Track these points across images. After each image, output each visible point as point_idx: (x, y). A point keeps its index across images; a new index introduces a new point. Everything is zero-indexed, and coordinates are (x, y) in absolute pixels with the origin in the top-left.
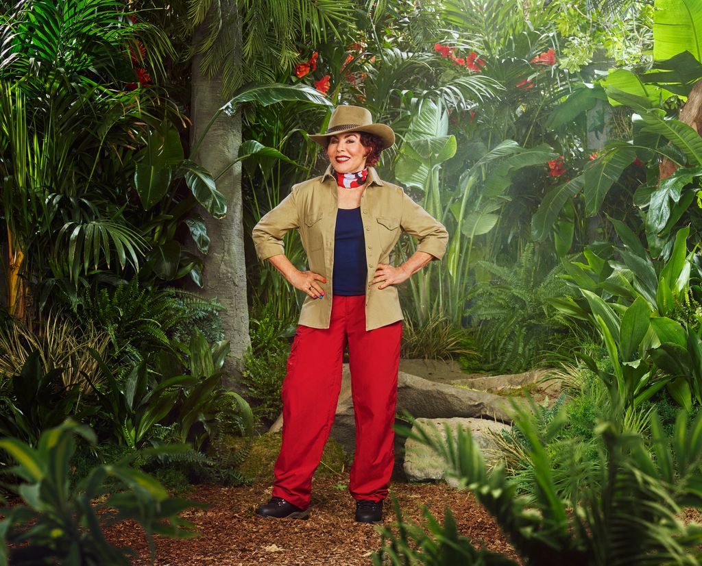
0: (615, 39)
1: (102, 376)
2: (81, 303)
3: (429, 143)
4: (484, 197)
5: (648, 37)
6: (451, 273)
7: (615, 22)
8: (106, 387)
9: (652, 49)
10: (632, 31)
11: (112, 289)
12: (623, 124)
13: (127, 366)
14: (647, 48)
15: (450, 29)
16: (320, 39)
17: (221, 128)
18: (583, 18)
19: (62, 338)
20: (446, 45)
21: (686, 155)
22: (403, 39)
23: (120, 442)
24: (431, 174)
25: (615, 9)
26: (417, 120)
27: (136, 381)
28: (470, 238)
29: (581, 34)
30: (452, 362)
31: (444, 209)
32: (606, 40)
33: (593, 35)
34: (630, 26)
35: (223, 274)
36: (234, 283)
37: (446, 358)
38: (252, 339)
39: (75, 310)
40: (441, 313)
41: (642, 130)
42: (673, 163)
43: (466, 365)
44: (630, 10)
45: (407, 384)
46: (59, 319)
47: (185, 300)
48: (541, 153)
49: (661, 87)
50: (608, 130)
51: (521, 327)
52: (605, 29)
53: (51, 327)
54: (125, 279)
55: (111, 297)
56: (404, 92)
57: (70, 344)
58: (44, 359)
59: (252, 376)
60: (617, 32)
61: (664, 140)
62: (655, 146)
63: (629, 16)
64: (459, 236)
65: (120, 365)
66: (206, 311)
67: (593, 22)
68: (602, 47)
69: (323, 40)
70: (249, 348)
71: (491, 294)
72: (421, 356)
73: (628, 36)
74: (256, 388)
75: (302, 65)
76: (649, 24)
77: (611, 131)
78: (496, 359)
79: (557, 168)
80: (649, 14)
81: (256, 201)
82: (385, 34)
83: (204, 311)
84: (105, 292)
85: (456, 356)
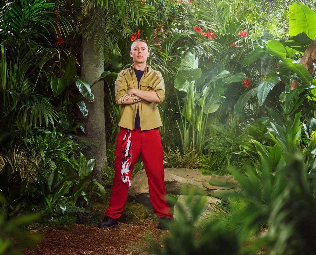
0: (273, 26)
1: (38, 174)
2: (29, 141)
3: (189, 71)
4: (214, 96)
5: (287, 25)
6: (198, 130)
7: (272, 18)
8: (40, 179)
9: (289, 31)
10: (280, 22)
11: (44, 135)
12: (277, 64)
13: (50, 170)
14: (287, 30)
15: (201, 20)
16: (140, 24)
17: (95, 63)
18: (258, 16)
19: (21, 157)
20: (199, 27)
21: (302, 79)
22: (181, 24)
23: (45, 204)
24: (190, 85)
25: (272, 12)
26: (184, 61)
27: (53, 177)
28: (207, 114)
29: (257, 24)
30: (198, 170)
32: (269, 26)
33: (263, 24)
34: (279, 20)
35: (95, 129)
36: (100, 133)
37: (195, 168)
38: (108, 159)
39: (26, 145)
40: (193, 148)
41: (283, 67)
42: (297, 83)
43: (204, 172)
44: (279, 13)
45: (175, 180)
46: (20, 148)
47: (78, 140)
48: (239, 76)
49: (293, 48)
50: (270, 66)
51: (229, 155)
52: (268, 21)
53: (15, 152)
54: (50, 131)
55: (43, 139)
56: (178, 48)
57: (24, 160)
58: (12, 166)
59: (107, 175)
60: (273, 22)
61: (293, 72)
62: (289, 75)
63: (278, 15)
64: (202, 113)
65: (46, 170)
66: (87, 146)
67: (263, 18)
68: (267, 29)
69: (141, 25)
70: (106, 162)
71: (216, 140)
72: (183, 167)
73: (278, 24)
74: (109, 180)
76: (287, 19)
77: (271, 67)
78: (217, 169)
79: (248, 83)
80: (287, 15)
82: (172, 21)
83: (86, 146)
84: (40, 136)
85: (199, 167)
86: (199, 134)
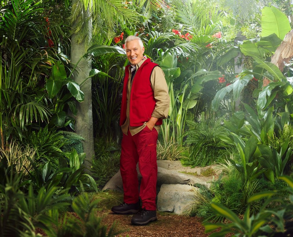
1: (32, 167)
2: (24, 137)
3: (169, 71)
4: (191, 93)
6: (178, 124)
11: (37, 131)
12: (249, 63)
13: (43, 163)
15: (179, 23)
19: (16, 151)
20: (177, 30)
22: (160, 27)
24: (170, 83)
27: (46, 170)
28: (186, 110)
30: (179, 161)
31: (175, 98)
35: (83, 125)
36: (88, 129)
38: (95, 152)
39: (21, 140)
40: (174, 141)
41: (256, 66)
43: (183, 163)
46: (15, 144)
47: (68, 136)
49: (264, 48)
50: (243, 65)
51: (205, 147)
53: (11, 147)
55: (36, 134)
56: (159, 49)
57: (19, 154)
58: (8, 160)
62: (261, 73)
64: (181, 109)
65: (40, 163)
75: (117, 38)
81: (98, 94)
82: (152, 25)
83: (75, 140)
84: (34, 132)
85: (180, 159)
86: (178, 128)
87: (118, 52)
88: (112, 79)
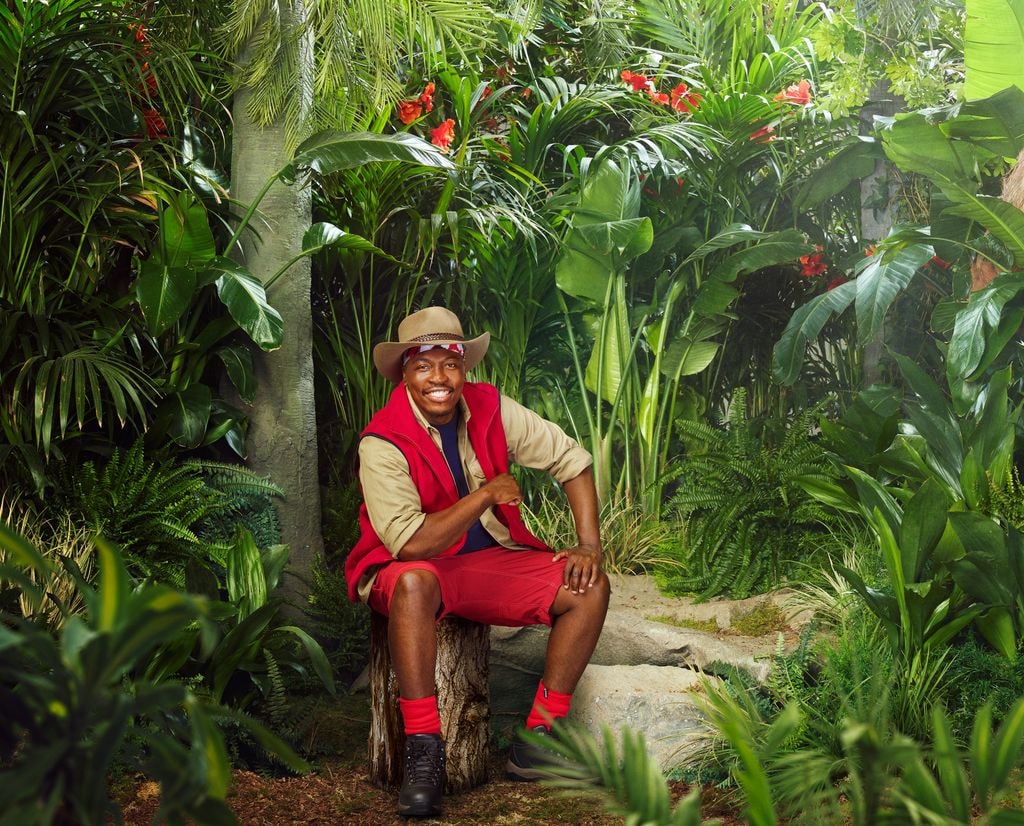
3: (609, 230)
6: (644, 436)
11: (102, 462)
12: (917, 200)
15: (647, 47)
20: (640, 72)
21: (1012, 252)
22: (573, 62)
24: (613, 278)
28: (673, 381)
31: (633, 333)
35: (280, 438)
38: (325, 541)
39: (41, 495)
40: (627, 500)
41: (945, 211)
42: (993, 264)
43: (665, 584)
46: (16, 510)
47: (219, 479)
48: (787, 245)
49: (975, 143)
50: (895, 208)
51: (749, 524)
55: (100, 474)
56: (569, 148)
61: (978, 229)
62: (964, 238)
64: (657, 376)
70: (320, 555)
75: (410, 103)
77: (899, 211)
81: (335, 321)
82: (544, 54)
84: (89, 466)
85: (651, 569)
86: (646, 451)
87: (414, 159)
88: (389, 264)
